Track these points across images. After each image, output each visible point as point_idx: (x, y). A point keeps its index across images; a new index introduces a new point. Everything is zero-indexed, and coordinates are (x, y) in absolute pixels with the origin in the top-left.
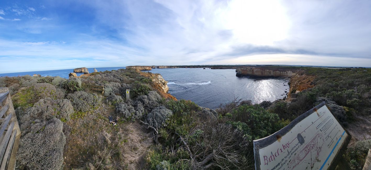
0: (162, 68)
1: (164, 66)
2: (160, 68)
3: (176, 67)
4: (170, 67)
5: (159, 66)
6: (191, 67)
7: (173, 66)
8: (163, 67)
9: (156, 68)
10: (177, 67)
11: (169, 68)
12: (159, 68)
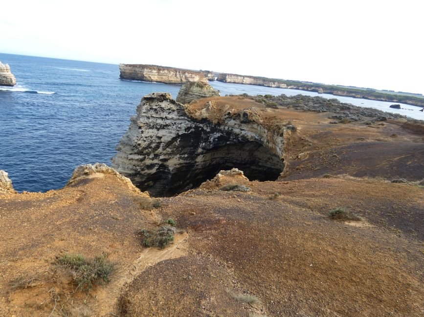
0: (235, 83)
1: (244, 77)
2: (228, 80)
3: (283, 85)
4: (261, 82)
5: (225, 75)
6: (340, 93)
7: (274, 81)
8: (239, 79)
9: (216, 78)
10: (288, 85)
11: (260, 85)
12: (226, 82)
